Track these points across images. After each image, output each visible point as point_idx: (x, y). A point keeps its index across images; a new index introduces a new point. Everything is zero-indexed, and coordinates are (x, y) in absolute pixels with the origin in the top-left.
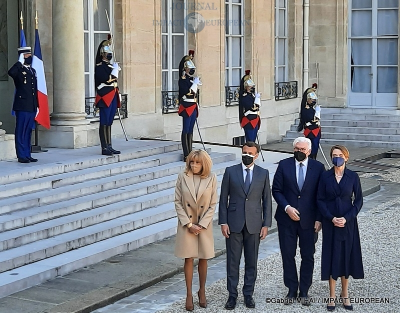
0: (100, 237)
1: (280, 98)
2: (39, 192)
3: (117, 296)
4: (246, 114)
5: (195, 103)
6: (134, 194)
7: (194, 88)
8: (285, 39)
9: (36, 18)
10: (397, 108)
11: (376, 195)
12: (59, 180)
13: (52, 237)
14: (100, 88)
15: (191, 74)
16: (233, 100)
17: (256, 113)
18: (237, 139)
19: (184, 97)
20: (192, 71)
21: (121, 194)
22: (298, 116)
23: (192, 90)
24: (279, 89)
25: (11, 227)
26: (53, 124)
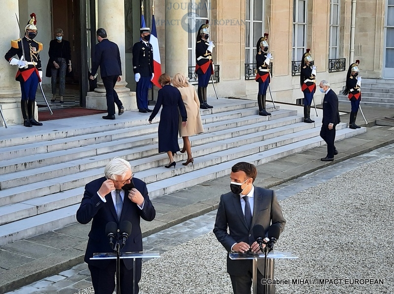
1: (332, 71)
2: (153, 134)
3: (206, 210)
4: (305, 82)
5: (268, 73)
6: (222, 137)
7: (267, 61)
8: (337, 27)
9: (153, 6)
14: (199, 59)
15: (265, 51)
16: (297, 71)
17: (312, 81)
18: (300, 100)
19: (260, 68)
20: (266, 49)
21: (212, 137)
23: (266, 63)
24: (332, 64)
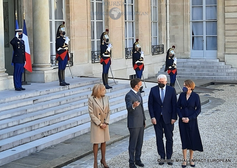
0: (59, 130)
1: (155, 54)
2: (26, 107)
3: (69, 161)
4: (136, 63)
5: (109, 57)
6: (77, 106)
7: (109, 49)
8: (156, 22)
9: (24, 13)
10: (217, 58)
11: (207, 105)
12: (37, 100)
13: (33, 130)
14: (58, 50)
15: (107, 42)
16: (130, 55)
17: (141, 62)
18: (132, 76)
19: (103, 54)
20: (108, 40)
21: (70, 107)
22: (164, 63)
23: (107, 51)
24: (154, 49)
25: (11, 125)
26: (34, 69)
